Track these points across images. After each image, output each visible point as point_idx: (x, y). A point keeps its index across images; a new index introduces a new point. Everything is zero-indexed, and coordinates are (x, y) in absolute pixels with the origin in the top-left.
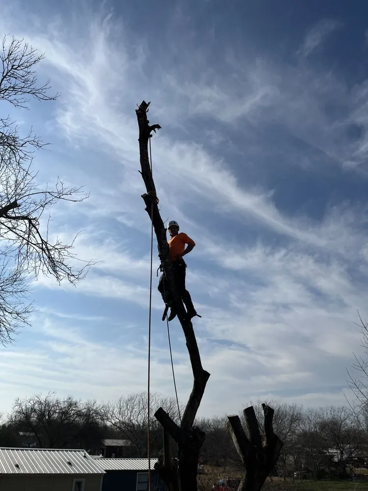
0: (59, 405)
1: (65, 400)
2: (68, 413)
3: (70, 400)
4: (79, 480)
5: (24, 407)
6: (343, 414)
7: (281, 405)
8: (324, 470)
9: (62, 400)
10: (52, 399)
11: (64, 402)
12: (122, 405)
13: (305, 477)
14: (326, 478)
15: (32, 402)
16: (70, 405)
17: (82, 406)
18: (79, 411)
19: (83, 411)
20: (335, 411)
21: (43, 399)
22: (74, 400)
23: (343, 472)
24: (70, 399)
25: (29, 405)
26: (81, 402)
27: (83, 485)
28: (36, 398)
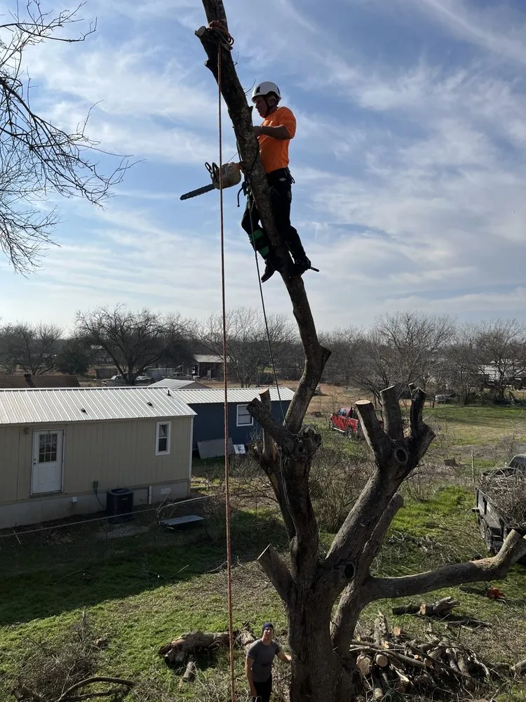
0: (133, 319)
1: (140, 313)
2: (145, 329)
3: (146, 314)
4: (164, 423)
5: (88, 322)
6: (513, 328)
7: (428, 317)
8: (474, 393)
9: (135, 313)
10: (123, 313)
11: (139, 316)
12: (213, 323)
13: (448, 402)
14: (475, 402)
15: (97, 316)
16: (148, 320)
17: (163, 321)
18: (160, 327)
19: (166, 326)
20: (501, 324)
21: (111, 312)
22: (151, 313)
23: (499, 396)
24: (146, 312)
25: (95, 320)
26: (161, 316)
27: (169, 429)
28: (102, 312)
